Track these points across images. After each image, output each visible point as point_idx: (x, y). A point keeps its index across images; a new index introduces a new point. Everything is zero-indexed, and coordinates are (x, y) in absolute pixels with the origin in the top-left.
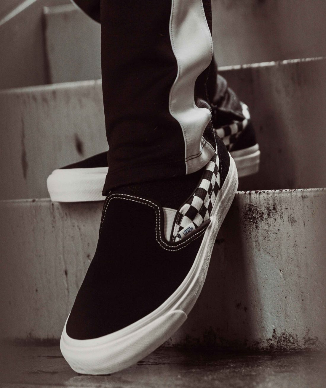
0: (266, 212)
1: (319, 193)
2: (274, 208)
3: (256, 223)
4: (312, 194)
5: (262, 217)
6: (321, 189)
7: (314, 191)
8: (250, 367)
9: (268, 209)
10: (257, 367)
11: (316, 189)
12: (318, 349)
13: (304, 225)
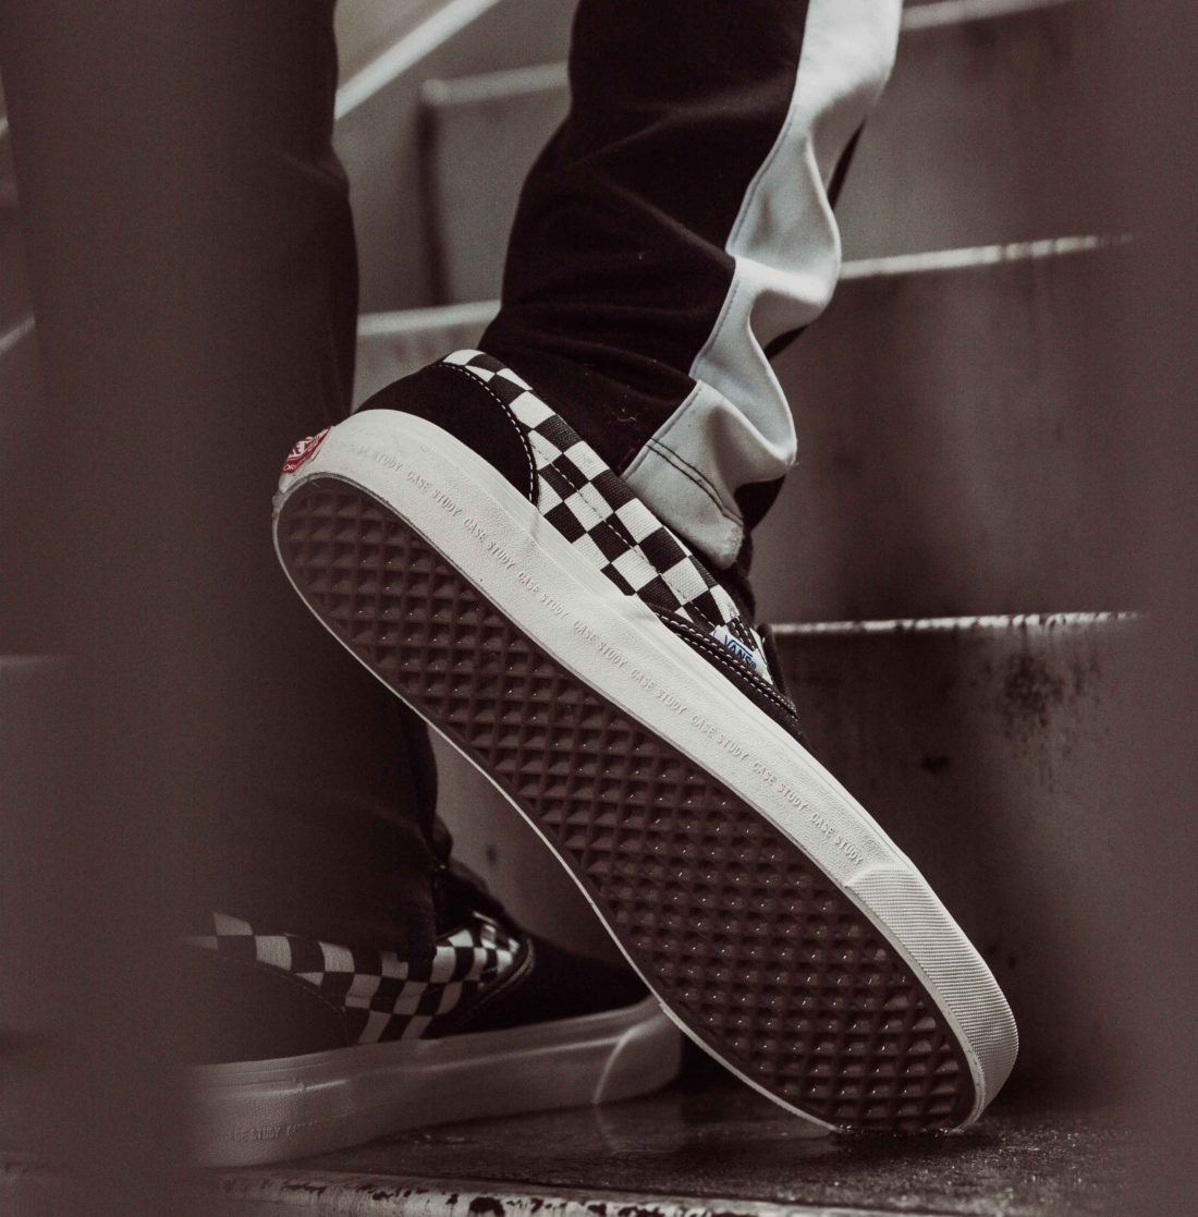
0: (1069, 678)
3: (1043, 709)
5: (1057, 692)
9: (1077, 669)
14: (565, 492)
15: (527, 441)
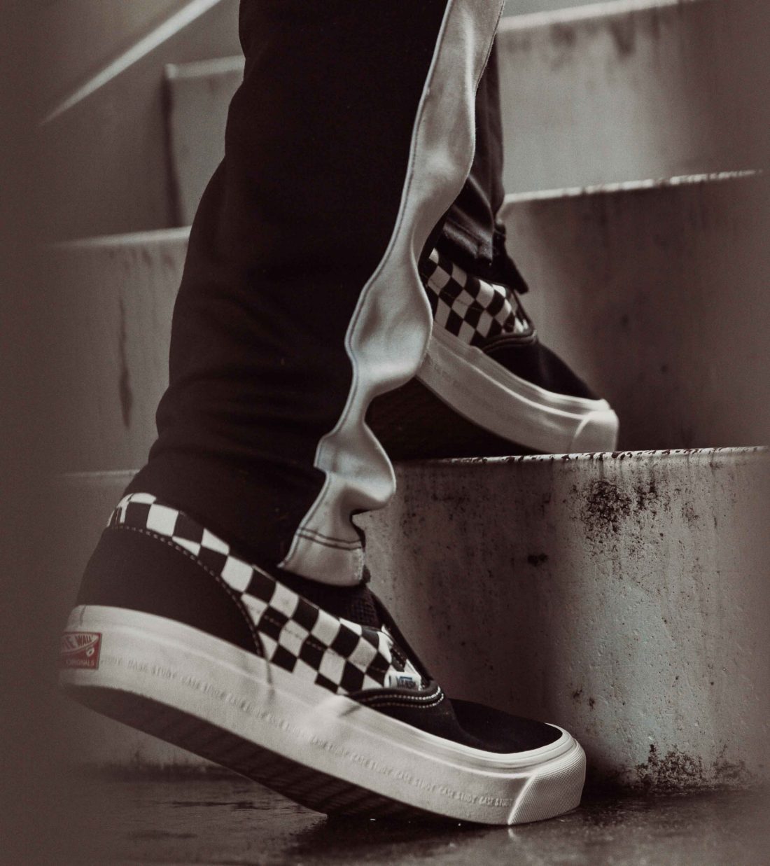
0: (634, 497)
1: (747, 458)
2: (653, 490)
3: (615, 521)
4: (733, 459)
5: (626, 508)
6: (751, 449)
7: (737, 454)
8: (601, 826)
9: (639, 491)
10: (616, 824)
11: (740, 449)
12: (745, 787)
13: (716, 524)
14: (275, 636)
15: (242, 603)
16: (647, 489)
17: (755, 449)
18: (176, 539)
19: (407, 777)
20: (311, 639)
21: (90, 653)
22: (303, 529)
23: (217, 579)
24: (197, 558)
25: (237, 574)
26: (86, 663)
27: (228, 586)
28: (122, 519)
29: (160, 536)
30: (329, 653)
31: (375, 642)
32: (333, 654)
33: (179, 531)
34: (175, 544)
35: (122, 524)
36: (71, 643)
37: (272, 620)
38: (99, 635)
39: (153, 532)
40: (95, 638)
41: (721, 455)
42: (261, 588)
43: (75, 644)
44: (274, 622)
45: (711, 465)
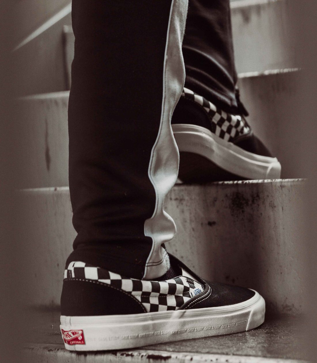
0: (250, 199)
1: (295, 183)
2: (258, 196)
3: (243, 208)
4: (289, 184)
6: (297, 180)
7: (291, 182)
11: (292, 180)
12: (294, 315)
13: (283, 209)
14: (148, 302)
15: (132, 296)
16: (255, 196)
17: (298, 180)
18: (100, 280)
19: (209, 328)
20: (161, 295)
21: (80, 338)
22: (148, 263)
23: (121, 291)
24: (111, 285)
25: (127, 285)
26: (79, 342)
27: (125, 291)
28: (73, 276)
29: (93, 280)
30: (168, 296)
31: (181, 283)
32: (170, 296)
33: (100, 277)
34: (100, 282)
35: (74, 278)
36: (70, 335)
37: (145, 296)
38: (82, 330)
39: (89, 280)
40: (80, 332)
41: (285, 182)
42: (137, 287)
43: (72, 335)
44: (146, 296)
45: (281, 186)
